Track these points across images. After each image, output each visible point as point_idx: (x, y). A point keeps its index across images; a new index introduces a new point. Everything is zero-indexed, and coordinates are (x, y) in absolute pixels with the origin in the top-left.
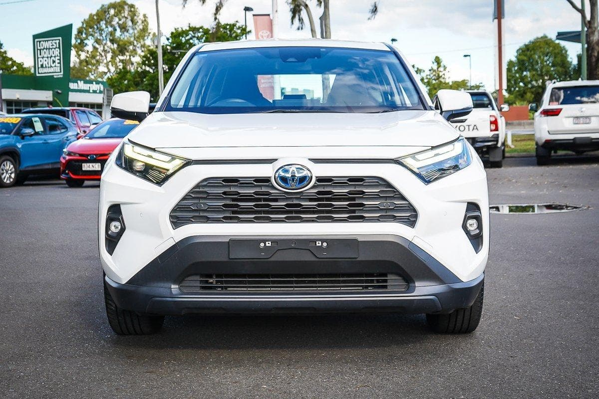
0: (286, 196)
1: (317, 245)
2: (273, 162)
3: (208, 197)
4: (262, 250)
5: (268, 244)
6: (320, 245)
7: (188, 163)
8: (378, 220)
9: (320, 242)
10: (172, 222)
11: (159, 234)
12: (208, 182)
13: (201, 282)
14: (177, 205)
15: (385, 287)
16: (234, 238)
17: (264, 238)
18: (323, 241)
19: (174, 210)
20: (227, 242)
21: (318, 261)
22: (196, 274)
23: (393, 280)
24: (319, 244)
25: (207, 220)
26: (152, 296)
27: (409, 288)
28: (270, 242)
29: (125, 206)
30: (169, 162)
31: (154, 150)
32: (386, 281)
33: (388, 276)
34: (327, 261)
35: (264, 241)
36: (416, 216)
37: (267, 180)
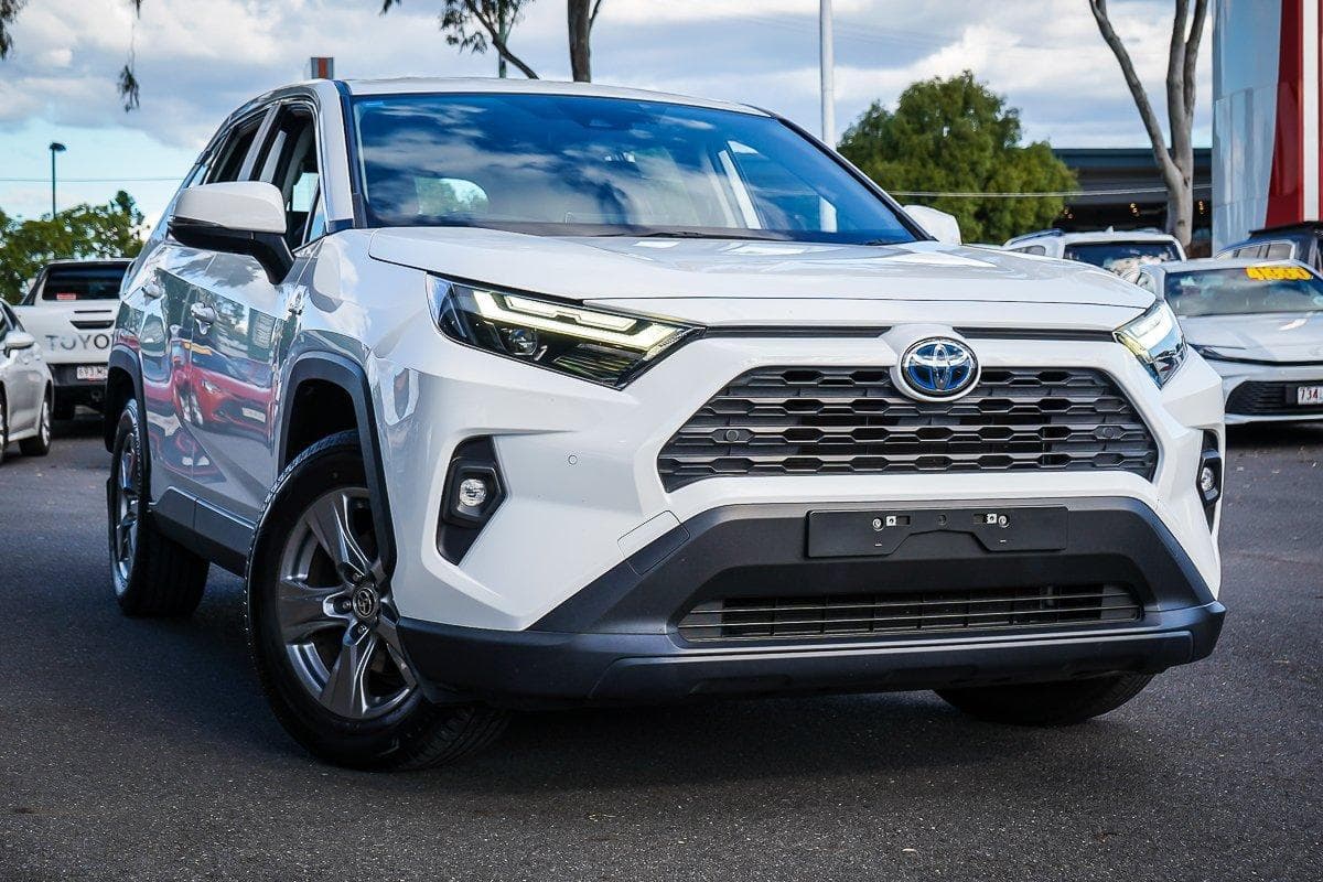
0: (918, 410)
1: (989, 521)
2: (880, 334)
3: (752, 414)
4: (877, 536)
5: (891, 522)
6: (995, 521)
7: (693, 333)
8: (1092, 465)
9: (995, 516)
10: (664, 477)
11: (632, 504)
12: (755, 379)
13: (727, 617)
14: (678, 433)
15: (1097, 615)
16: (815, 509)
17: (880, 508)
18: (999, 512)
19: (668, 448)
20: (801, 518)
21: (990, 560)
22: (714, 599)
23: (1112, 599)
24: (992, 519)
25: (749, 468)
26: (617, 654)
27: (1140, 616)
28: (894, 518)
29: (507, 439)
30: (632, 331)
31: (578, 303)
32: (1098, 601)
33: (1105, 590)
34: (1004, 559)
35: (882, 516)
36: (1154, 458)
37: (878, 374)
